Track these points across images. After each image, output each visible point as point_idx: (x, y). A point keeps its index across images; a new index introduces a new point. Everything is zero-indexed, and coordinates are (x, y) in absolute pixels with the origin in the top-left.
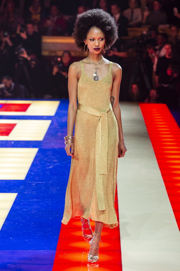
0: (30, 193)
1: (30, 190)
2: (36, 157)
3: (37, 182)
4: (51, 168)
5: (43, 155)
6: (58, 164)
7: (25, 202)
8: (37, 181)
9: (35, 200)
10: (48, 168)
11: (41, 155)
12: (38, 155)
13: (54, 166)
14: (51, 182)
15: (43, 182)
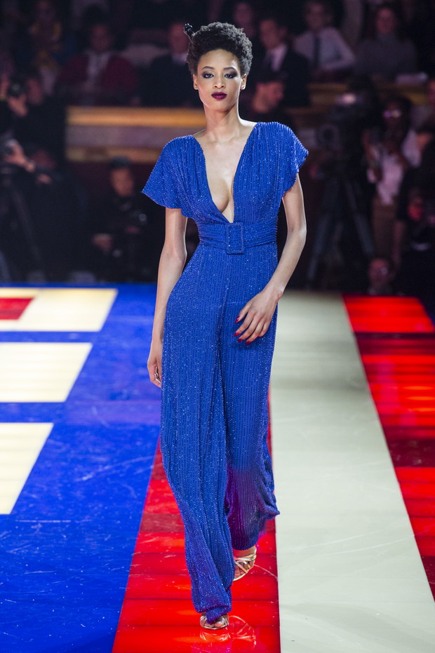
0: (27, 551)
1: (27, 544)
2: (47, 449)
3: (45, 521)
4: (89, 480)
5: (65, 442)
6: (107, 468)
7: (9, 578)
8: (46, 518)
9: (40, 572)
10: (78, 480)
11: (59, 444)
12: (52, 442)
13: (98, 474)
14: (87, 519)
15: (64, 521)
